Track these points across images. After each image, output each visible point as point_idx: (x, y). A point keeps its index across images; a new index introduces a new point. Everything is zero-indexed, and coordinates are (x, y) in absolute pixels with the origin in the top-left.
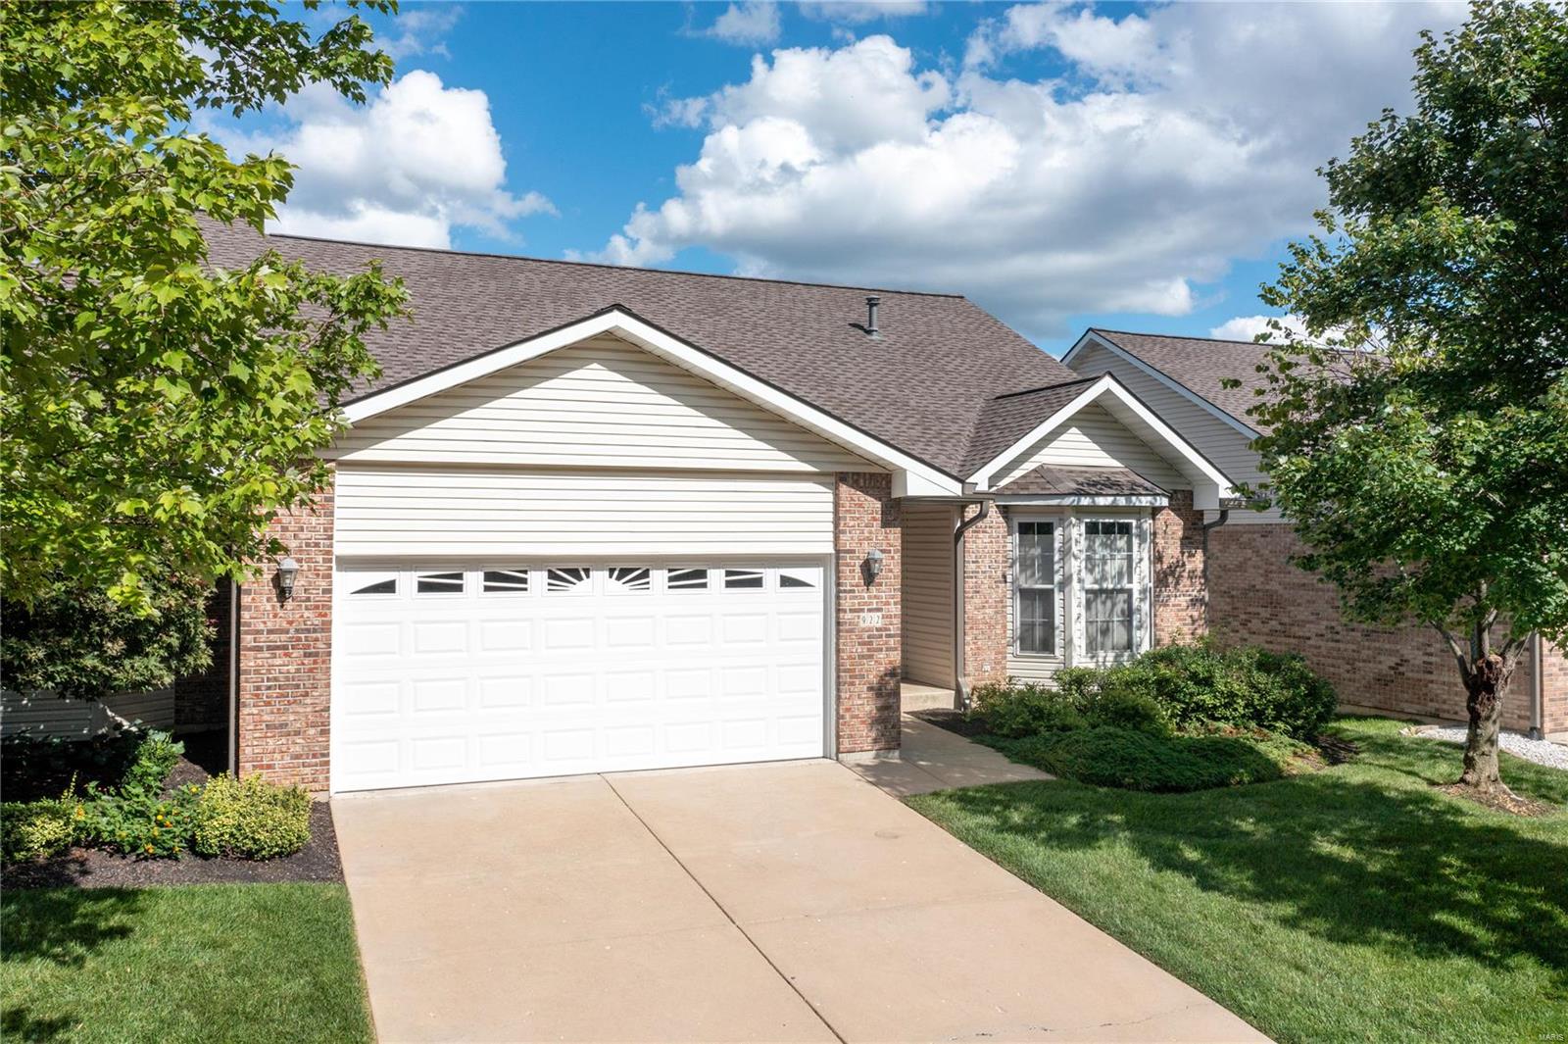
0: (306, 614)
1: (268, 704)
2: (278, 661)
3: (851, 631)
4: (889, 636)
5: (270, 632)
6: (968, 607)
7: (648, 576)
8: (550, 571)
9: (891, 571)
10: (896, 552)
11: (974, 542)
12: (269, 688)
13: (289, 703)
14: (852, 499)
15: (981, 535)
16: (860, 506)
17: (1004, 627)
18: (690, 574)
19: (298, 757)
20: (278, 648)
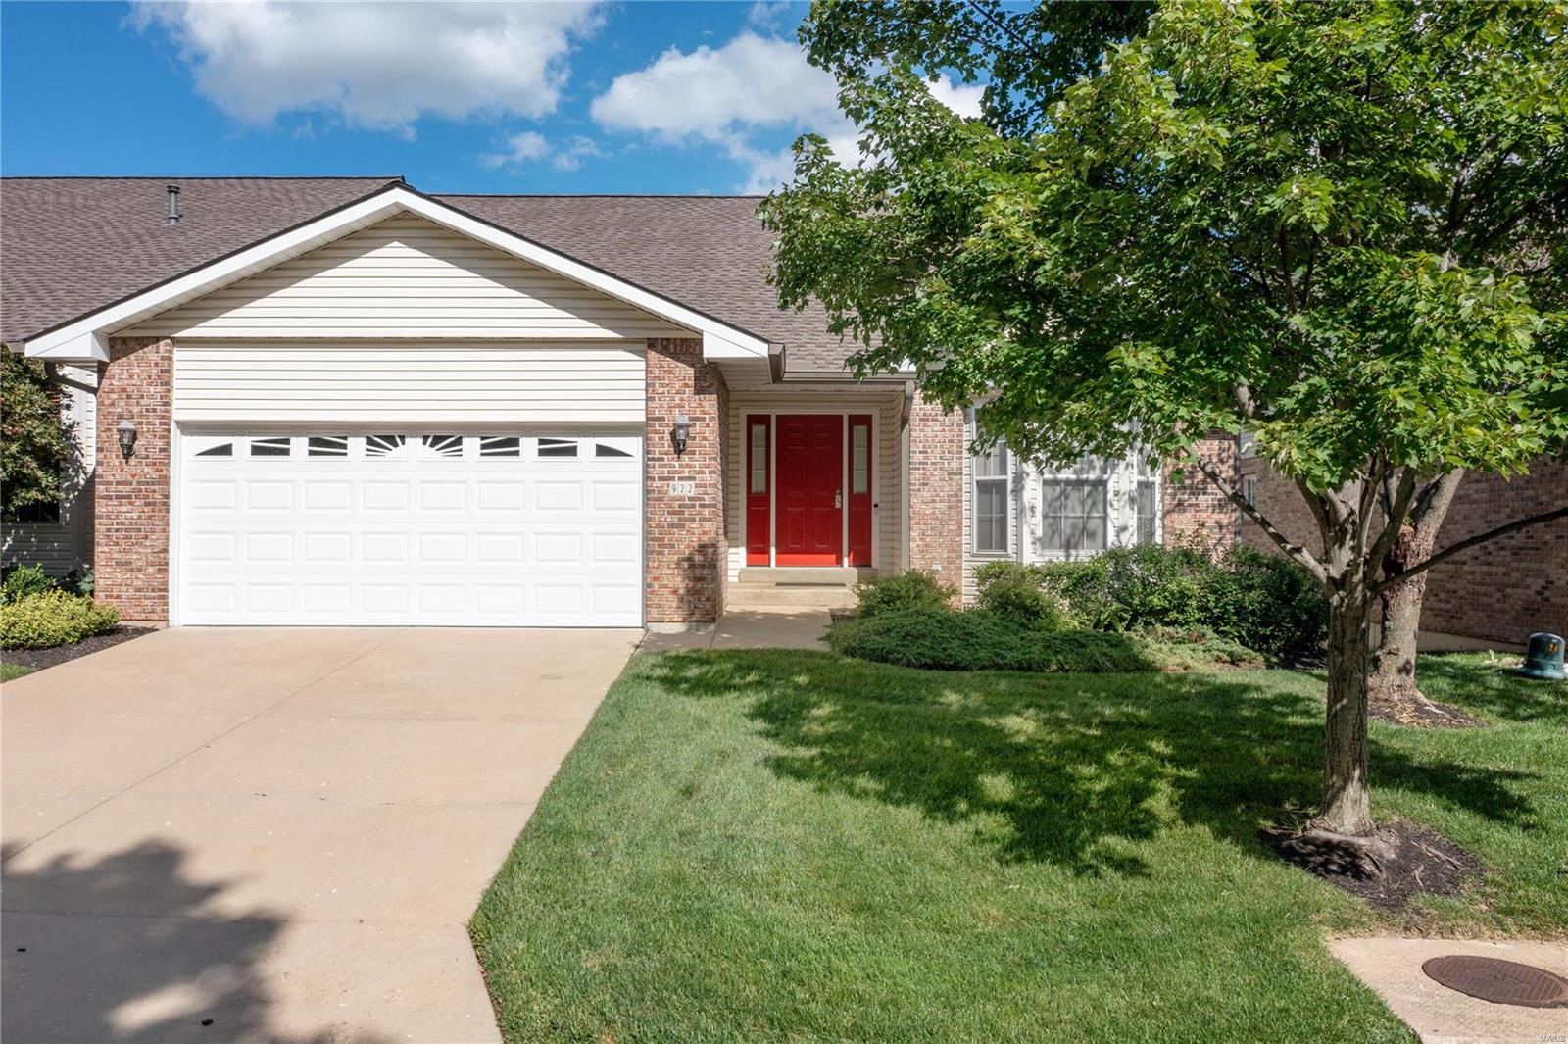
0: (146, 469)
1: (116, 544)
2: (124, 509)
3: (660, 499)
4: (701, 506)
5: (118, 483)
6: (914, 500)
7: (461, 444)
8: (367, 438)
9: (705, 439)
10: (711, 419)
11: (921, 431)
12: (117, 531)
13: (133, 544)
14: (661, 366)
15: (930, 423)
16: (671, 372)
17: (960, 523)
18: (502, 441)
19: (139, 590)
20: (123, 497)
